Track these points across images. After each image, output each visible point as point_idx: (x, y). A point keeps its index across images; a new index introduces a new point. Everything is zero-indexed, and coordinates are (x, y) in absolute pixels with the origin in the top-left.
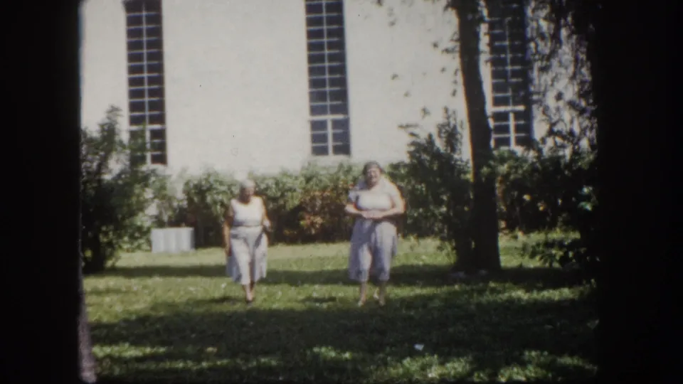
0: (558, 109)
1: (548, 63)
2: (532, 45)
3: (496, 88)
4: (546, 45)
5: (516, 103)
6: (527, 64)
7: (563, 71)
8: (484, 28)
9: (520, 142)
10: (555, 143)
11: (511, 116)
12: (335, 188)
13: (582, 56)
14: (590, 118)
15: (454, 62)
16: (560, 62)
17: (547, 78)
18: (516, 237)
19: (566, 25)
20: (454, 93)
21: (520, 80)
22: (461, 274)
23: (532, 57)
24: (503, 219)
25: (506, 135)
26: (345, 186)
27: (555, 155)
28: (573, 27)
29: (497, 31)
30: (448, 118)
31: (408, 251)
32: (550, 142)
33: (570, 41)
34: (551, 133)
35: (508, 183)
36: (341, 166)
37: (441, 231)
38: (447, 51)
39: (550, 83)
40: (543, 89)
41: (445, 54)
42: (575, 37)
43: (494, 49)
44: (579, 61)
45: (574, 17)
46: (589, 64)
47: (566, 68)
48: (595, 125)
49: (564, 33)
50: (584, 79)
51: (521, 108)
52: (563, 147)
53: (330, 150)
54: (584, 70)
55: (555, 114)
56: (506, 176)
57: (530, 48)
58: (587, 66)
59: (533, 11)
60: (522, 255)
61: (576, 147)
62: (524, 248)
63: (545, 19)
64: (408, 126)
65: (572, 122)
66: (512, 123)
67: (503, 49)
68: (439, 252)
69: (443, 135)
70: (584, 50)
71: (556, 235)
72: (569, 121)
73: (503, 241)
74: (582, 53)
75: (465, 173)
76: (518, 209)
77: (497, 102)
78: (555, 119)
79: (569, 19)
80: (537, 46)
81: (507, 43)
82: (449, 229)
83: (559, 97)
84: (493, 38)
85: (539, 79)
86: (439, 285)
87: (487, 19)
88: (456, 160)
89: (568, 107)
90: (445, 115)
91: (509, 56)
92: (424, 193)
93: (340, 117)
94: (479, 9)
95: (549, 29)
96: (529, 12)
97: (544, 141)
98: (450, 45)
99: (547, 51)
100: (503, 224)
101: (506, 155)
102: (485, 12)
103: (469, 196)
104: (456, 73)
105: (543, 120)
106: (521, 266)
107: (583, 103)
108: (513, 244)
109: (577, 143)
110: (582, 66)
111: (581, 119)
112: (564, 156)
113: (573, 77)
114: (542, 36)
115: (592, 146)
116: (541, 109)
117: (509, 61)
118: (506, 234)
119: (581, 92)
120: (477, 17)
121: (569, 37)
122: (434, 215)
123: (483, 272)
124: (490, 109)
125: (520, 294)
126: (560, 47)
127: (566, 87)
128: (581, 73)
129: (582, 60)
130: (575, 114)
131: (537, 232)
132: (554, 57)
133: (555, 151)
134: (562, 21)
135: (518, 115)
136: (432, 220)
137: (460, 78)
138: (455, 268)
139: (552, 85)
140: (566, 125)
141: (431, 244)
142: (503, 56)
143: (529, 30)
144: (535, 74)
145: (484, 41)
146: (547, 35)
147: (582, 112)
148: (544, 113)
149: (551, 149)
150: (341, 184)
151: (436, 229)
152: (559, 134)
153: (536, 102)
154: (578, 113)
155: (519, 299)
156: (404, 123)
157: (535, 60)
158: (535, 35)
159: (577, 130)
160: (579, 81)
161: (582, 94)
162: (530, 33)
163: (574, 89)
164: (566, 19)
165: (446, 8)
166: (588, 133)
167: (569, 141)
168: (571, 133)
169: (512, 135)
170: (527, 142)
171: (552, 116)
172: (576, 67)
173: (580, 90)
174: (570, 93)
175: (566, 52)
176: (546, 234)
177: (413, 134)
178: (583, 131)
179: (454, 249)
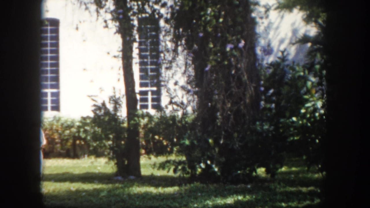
0: (175, 90)
1: (171, 65)
2: (162, 55)
3: (142, 77)
4: (170, 55)
5: (152, 86)
6: (158, 65)
7: (178, 69)
8: (135, 45)
9: (154, 107)
10: (173, 108)
11: (150, 93)
12: (51, 129)
13: (190, 62)
14: (193, 95)
15: (119, 63)
16: (177, 65)
17: (169, 73)
18: (150, 158)
19: (181, 45)
20: (119, 80)
21: (155, 73)
22: (120, 178)
23: (162, 61)
24: (143, 149)
25: (146, 103)
26: (57, 128)
27: (173, 114)
28: (185, 46)
29: (143, 47)
30: (115, 93)
31: (90, 165)
32: (170, 108)
33: (183, 53)
34: (171, 103)
35: (147, 129)
36: (55, 117)
37: (109, 154)
38: (115, 57)
39: (171, 76)
40: (167, 79)
41: (114, 58)
42: (186, 52)
43: (141, 57)
44: (188, 64)
45: (186, 40)
46: (193, 66)
47: (180, 68)
48: (196, 99)
49: (180, 49)
50: (190, 74)
51: (155, 89)
52: (177, 110)
53: (49, 108)
54: (191, 69)
55: (173, 93)
56: (146, 126)
57: (161, 57)
58: (192, 67)
59: (164, 36)
60: (154, 168)
61: (185, 111)
62: (155, 165)
63: (170, 41)
64: (92, 96)
65: (183, 97)
66: (150, 97)
67: (146, 57)
68: (107, 165)
69: (111, 102)
70: (191, 58)
71: (173, 157)
72: (181, 96)
73: (143, 160)
74: (190, 60)
75: (123, 123)
76: (152, 143)
77: (142, 85)
78: (173, 95)
79: (183, 42)
80: (165, 55)
81: (148, 53)
82: (113, 153)
83: (176, 84)
84: (141, 50)
85: (165, 74)
86: (107, 183)
87: (138, 40)
88: (118, 116)
89: (181, 89)
90: (113, 91)
91: (149, 60)
92: (100, 133)
93: (55, 90)
94: (134, 34)
95: (172, 46)
96: (161, 37)
97: (166, 107)
98: (117, 54)
99: (170, 59)
100: (143, 151)
101: (145, 114)
102: (137, 37)
103: (124, 136)
104: (119, 69)
105: (167, 96)
106: (152, 175)
107: (189, 87)
108: (149, 162)
109: (185, 109)
110: (190, 67)
111: (188, 96)
112: (178, 116)
113: (184, 73)
114: (168, 51)
115: (194, 111)
116: (166, 90)
117: (149, 63)
118: (145, 157)
119: (189, 81)
120: (132, 39)
121: (183, 51)
122: (105, 146)
123: (132, 177)
124: (138, 89)
125: (152, 190)
126: (178, 57)
127: (180, 78)
128: (189, 71)
129: (189, 64)
130: (184, 93)
131: (162, 156)
132: (174, 62)
133: (172, 113)
134: (179, 43)
135: (153, 93)
136: (104, 148)
137: (122, 72)
138: (116, 174)
139: (172, 77)
140: (179, 98)
141: (103, 161)
142: (146, 60)
143: (160, 47)
144: (163, 70)
145: (135, 52)
146: (170, 50)
147: (188, 92)
148: (167, 92)
149: (171, 111)
150: (54, 127)
151: (106, 153)
152: (175, 103)
153: (163, 86)
154: (186, 92)
155: (151, 193)
156: (90, 95)
157: (163, 63)
158: (164, 49)
159: (185, 101)
160: (187, 75)
161: (189, 83)
162: (161, 48)
163: (184, 79)
164: (181, 41)
165: (115, 33)
166: (192, 104)
167: (181, 107)
168: (182, 103)
169: (150, 103)
170: (158, 107)
171: (172, 93)
172: (186, 67)
173: (188, 80)
174: (182, 81)
175: (181, 59)
176: (167, 157)
177: (94, 100)
178: (189, 102)
179: (116, 164)
